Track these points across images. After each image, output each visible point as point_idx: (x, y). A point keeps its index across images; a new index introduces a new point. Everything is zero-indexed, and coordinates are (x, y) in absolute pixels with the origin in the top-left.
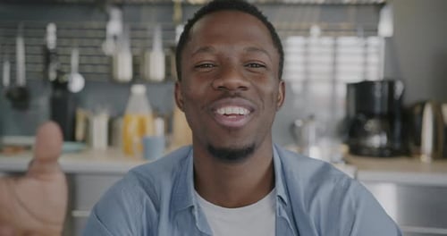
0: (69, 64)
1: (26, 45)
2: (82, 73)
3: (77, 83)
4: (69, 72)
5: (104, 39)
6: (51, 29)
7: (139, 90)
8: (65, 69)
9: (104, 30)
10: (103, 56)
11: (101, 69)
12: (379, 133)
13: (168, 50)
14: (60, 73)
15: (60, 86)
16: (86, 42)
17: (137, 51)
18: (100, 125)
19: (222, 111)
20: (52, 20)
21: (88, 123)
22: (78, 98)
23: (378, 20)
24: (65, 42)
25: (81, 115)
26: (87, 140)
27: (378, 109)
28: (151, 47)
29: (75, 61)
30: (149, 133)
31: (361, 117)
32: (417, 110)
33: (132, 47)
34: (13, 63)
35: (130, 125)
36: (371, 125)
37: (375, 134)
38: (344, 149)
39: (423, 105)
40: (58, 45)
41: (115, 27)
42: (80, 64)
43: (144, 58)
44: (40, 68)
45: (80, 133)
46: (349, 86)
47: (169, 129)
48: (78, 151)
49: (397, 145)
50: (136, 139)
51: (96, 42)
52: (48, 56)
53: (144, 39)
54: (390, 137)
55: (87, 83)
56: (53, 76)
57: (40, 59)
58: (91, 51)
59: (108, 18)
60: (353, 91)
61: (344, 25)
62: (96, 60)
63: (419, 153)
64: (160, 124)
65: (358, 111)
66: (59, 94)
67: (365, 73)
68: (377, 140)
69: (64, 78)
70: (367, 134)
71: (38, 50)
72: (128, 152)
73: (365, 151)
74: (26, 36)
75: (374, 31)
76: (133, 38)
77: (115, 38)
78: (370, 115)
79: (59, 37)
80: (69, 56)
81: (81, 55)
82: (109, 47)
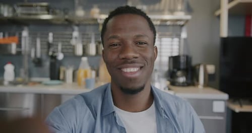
0: (57, 49)
1: (41, 41)
2: (62, 52)
3: (60, 56)
4: (57, 52)
5: (71, 38)
6: (51, 35)
7: (85, 59)
8: (56, 50)
9: (72, 35)
10: (71, 45)
11: (70, 51)
12: (182, 76)
13: (97, 43)
14: (54, 52)
15: (54, 57)
16: (64, 40)
17: (85, 44)
18: (69, 73)
19: (125, 70)
20: (51, 31)
21: (64, 73)
22: (61, 63)
23: (181, 31)
24: (56, 40)
25: (62, 69)
26: (64, 80)
27: (182, 66)
28: (90, 42)
29: (60, 47)
30: (89, 78)
31: (175, 70)
32: (197, 67)
33: (83, 42)
34: (36, 48)
35: (81, 74)
36: (179, 73)
37: (180, 77)
38: (168, 83)
39: (199, 65)
40: (53, 41)
41: (76, 34)
42: (62, 49)
43: (87, 47)
44: (46, 50)
45: (61, 76)
46: (170, 58)
47: (97, 75)
48: (60, 84)
49: (189, 81)
50: (83, 79)
51: (68, 40)
52: (49, 45)
53: (88, 38)
54: (187, 78)
55: (65, 57)
56: (50, 53)
57: (46, 47)
58: (66, 43)
59: (73, 30)
60: (172, 60)
61: (168, 33)
62: (68, 47)
63: (198, 84)
64: (94, 73)
65: (174, 67)
66: (53, 61)
67: (172, 52)
68: (182, 80)
69: (55, 54)
70: (177, 77)
71: (45, 43)
72: (80, 85)
73: (177, 84)
74: (41, 38)
75: (179, 36)
76: (83, 38)
77: (76, 38)
78: (179, 69)
79: (54, 38)
80: (57, 45)
81: (62, 45)
82: (73, 42)
